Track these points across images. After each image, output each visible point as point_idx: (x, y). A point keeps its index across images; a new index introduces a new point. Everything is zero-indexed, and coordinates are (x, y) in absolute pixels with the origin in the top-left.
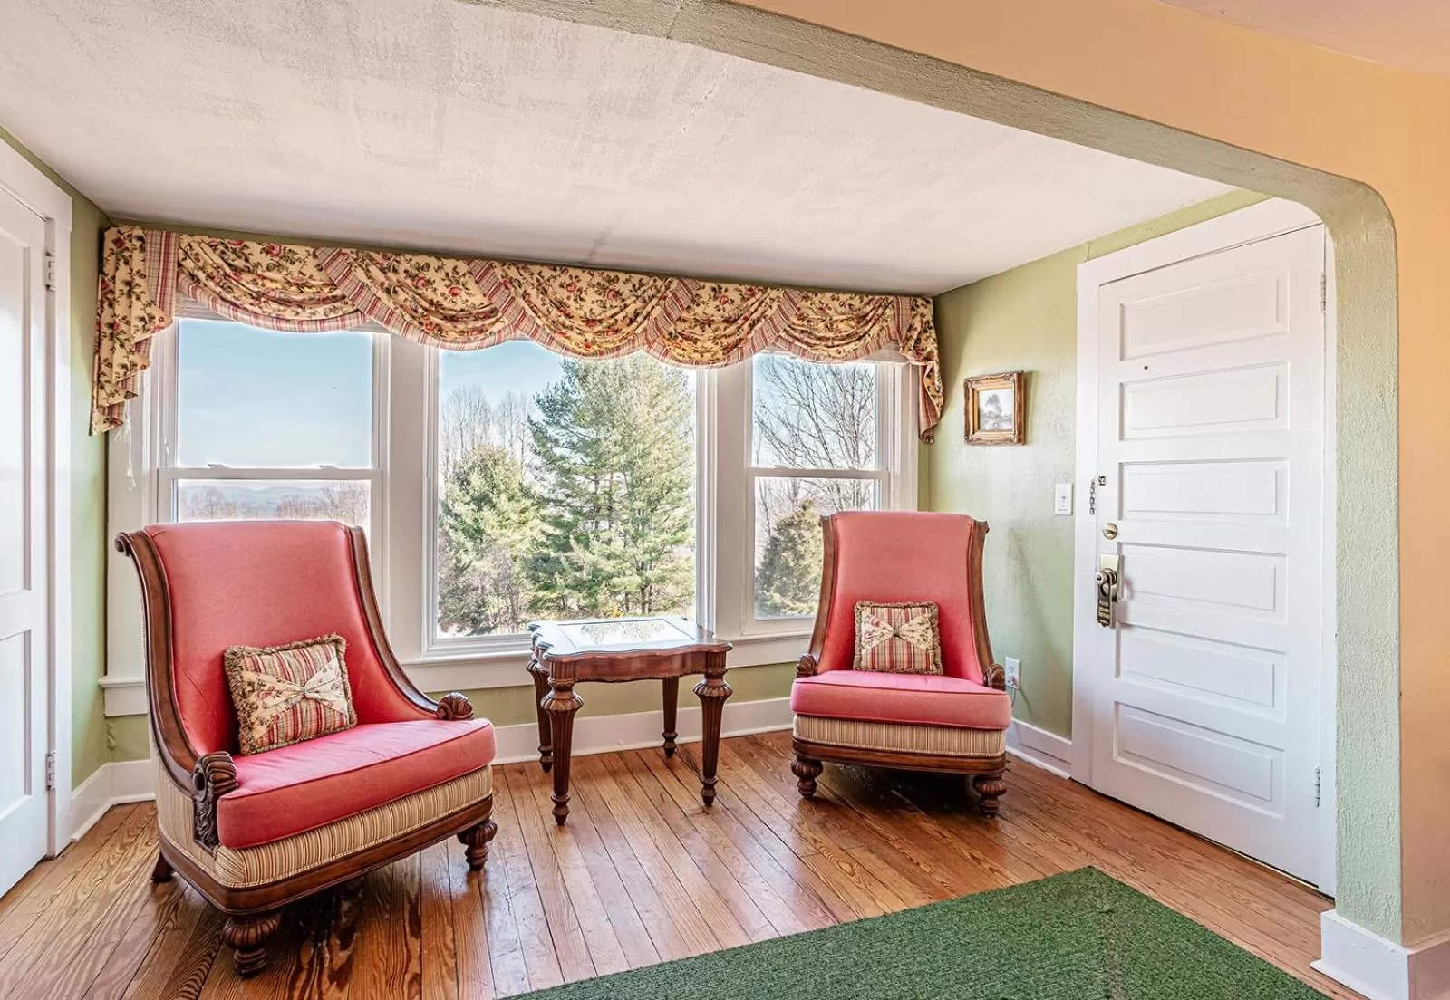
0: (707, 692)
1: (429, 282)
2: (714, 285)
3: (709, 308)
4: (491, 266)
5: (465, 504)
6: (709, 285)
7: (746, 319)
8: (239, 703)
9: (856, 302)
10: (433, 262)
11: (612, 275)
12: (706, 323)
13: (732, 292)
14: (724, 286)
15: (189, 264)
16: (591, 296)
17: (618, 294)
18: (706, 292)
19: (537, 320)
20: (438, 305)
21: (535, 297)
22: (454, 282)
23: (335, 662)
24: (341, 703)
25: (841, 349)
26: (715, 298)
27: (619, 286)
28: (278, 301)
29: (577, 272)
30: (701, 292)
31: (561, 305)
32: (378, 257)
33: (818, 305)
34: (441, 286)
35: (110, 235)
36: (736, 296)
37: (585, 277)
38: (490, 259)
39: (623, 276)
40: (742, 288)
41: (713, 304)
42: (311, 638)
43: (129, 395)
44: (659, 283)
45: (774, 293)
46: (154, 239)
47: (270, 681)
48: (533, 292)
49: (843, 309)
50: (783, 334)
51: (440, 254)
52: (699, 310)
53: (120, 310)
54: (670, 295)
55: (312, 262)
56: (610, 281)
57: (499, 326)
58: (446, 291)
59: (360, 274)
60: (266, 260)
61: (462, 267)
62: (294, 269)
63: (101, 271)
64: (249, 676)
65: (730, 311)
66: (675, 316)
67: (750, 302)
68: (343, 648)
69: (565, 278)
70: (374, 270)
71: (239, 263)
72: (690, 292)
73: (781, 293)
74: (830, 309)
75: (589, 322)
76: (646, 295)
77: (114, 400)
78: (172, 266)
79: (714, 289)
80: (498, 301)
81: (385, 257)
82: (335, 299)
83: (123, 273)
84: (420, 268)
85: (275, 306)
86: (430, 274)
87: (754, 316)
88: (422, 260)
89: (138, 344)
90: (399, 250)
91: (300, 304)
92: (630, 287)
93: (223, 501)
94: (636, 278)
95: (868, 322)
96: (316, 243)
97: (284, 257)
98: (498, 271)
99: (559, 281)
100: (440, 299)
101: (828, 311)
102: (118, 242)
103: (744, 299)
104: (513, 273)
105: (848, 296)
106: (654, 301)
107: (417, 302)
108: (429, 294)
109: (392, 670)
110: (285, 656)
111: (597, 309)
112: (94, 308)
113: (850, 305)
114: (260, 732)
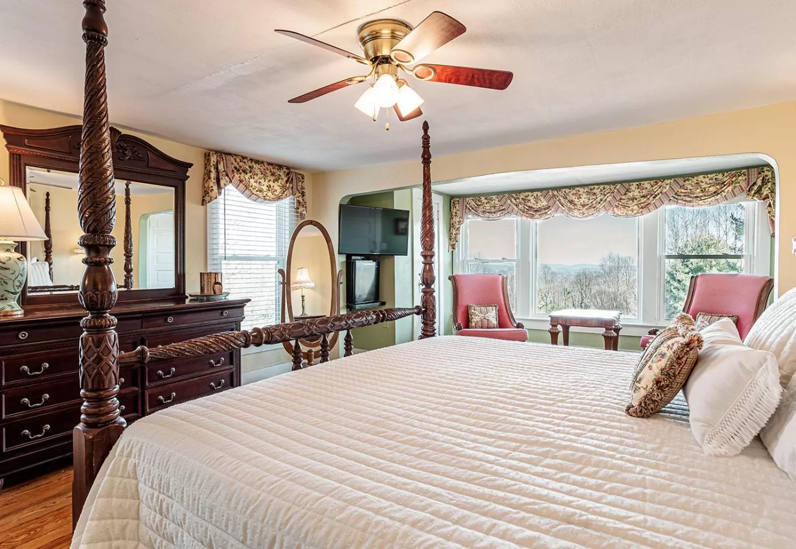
0: (606, 335)
1: (529, 200)
2: (638, 183)
3: (636, 193)
4: (548, 192)
5: (686, 273)
6: (635, 184)
7: (652, 195)
8: (470, 317)
9: (720, 176)
10: (530, 194)
11: (592, 187)
12: (633, 199)
13: (646, 184)
14: (642, 183)
15: (468, 206)
16: (584, 196)
17: (595, 194)
18: (634, 186)
19: (563, 208)
20: (532, 207)
21: (563, 200)
22: (537, 199)
23: (494, 311)
24: (494, 322)
25: (705, 201)
26: (638, 188)
27: (595, 191)
28: (488, 212)
29: (579, 189)
30: (631, 187)
31: (571, 202)
32: (514, 195)
33: (696, 182)
34: (533, 201)
35: (452, 201)
36: (649, 186)
37: (581, 190)
38: (547, 189)
39: (596, 187)
40: (652, 182)
41: (637, 191)
42: (489, 304)
43: (456, 241)
44: (612, 186)
45: (668, 181)
46: (461, 200)
47: (477, 313)
48: (561, 198)
49: (711, 181)
50: (672, 198)
51: (532, 191)
52: (631, 194)
53: (454, 220)
54: (616, 191)
55: (497, 200)
56: (591, 190)
57: (550, 211)
58: (535, 203)
59: (509, 201)
60: (485, 201)
61: (539, 194)
62: (493, 202)
63: (450, 211)
64: (473, 311)
65: (645, 192)
66: (618, 198)
67: (654, 188)
68: (497, 308)
69: (574, 192)
70: (513, 200)
71: (479, 203)
72: (625, 188)
73: (672, 181)
74: (703, 182)
75: (583, 206)
76: (605, 193)
77: (454, 243)
78: (464, 207)
79: (637, 185)
80: (550, 204)
81: (517, 195)
82: (503, 210)
83: (454, 211)
84: (526, 197)
85: (487, 214)
86: (530, 198)
87: (656, 193)
88: (527, 194)
89: (458, 228)
90: (520, 192)
91: (494, 213)
92: (599, 190)
93: (550, 272)
94: (602, 187)
95: (725, 185)
96: (498, 194)
97: (490, 200)
98: (550, 193)
99: (572, 192)
100: (532, 205)
101: (701, 184)
102: (454, 203)
103: (652, 186)
104: (555, 193)
105: (714, 175)
106: (609, 194)
107: (524, 207)
108: (529, 204)
109: (511, 316)
110: (482, 308)
111: (586, 200)
112: (449, 220)
113: (716, 179)
114: (473, 324)
